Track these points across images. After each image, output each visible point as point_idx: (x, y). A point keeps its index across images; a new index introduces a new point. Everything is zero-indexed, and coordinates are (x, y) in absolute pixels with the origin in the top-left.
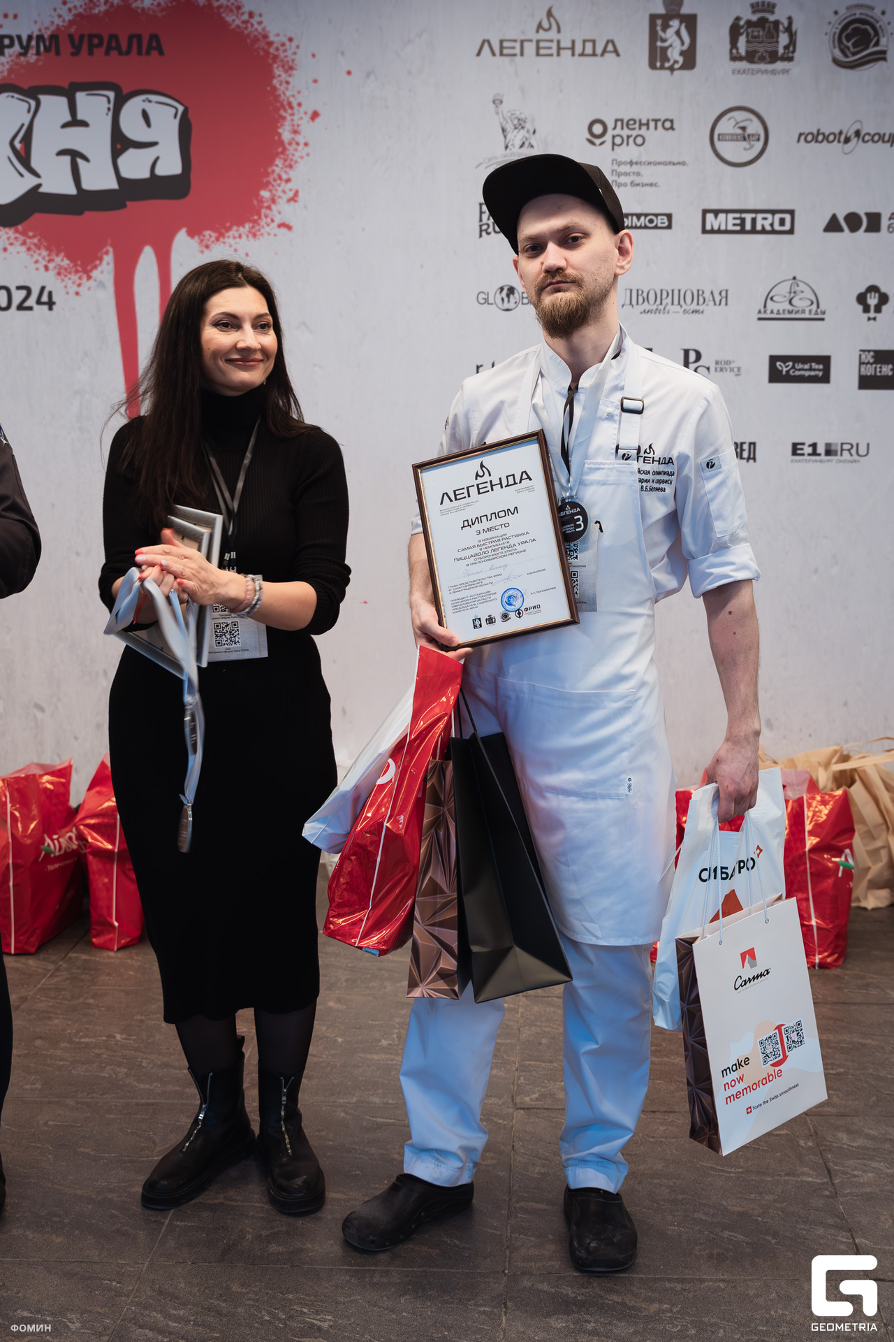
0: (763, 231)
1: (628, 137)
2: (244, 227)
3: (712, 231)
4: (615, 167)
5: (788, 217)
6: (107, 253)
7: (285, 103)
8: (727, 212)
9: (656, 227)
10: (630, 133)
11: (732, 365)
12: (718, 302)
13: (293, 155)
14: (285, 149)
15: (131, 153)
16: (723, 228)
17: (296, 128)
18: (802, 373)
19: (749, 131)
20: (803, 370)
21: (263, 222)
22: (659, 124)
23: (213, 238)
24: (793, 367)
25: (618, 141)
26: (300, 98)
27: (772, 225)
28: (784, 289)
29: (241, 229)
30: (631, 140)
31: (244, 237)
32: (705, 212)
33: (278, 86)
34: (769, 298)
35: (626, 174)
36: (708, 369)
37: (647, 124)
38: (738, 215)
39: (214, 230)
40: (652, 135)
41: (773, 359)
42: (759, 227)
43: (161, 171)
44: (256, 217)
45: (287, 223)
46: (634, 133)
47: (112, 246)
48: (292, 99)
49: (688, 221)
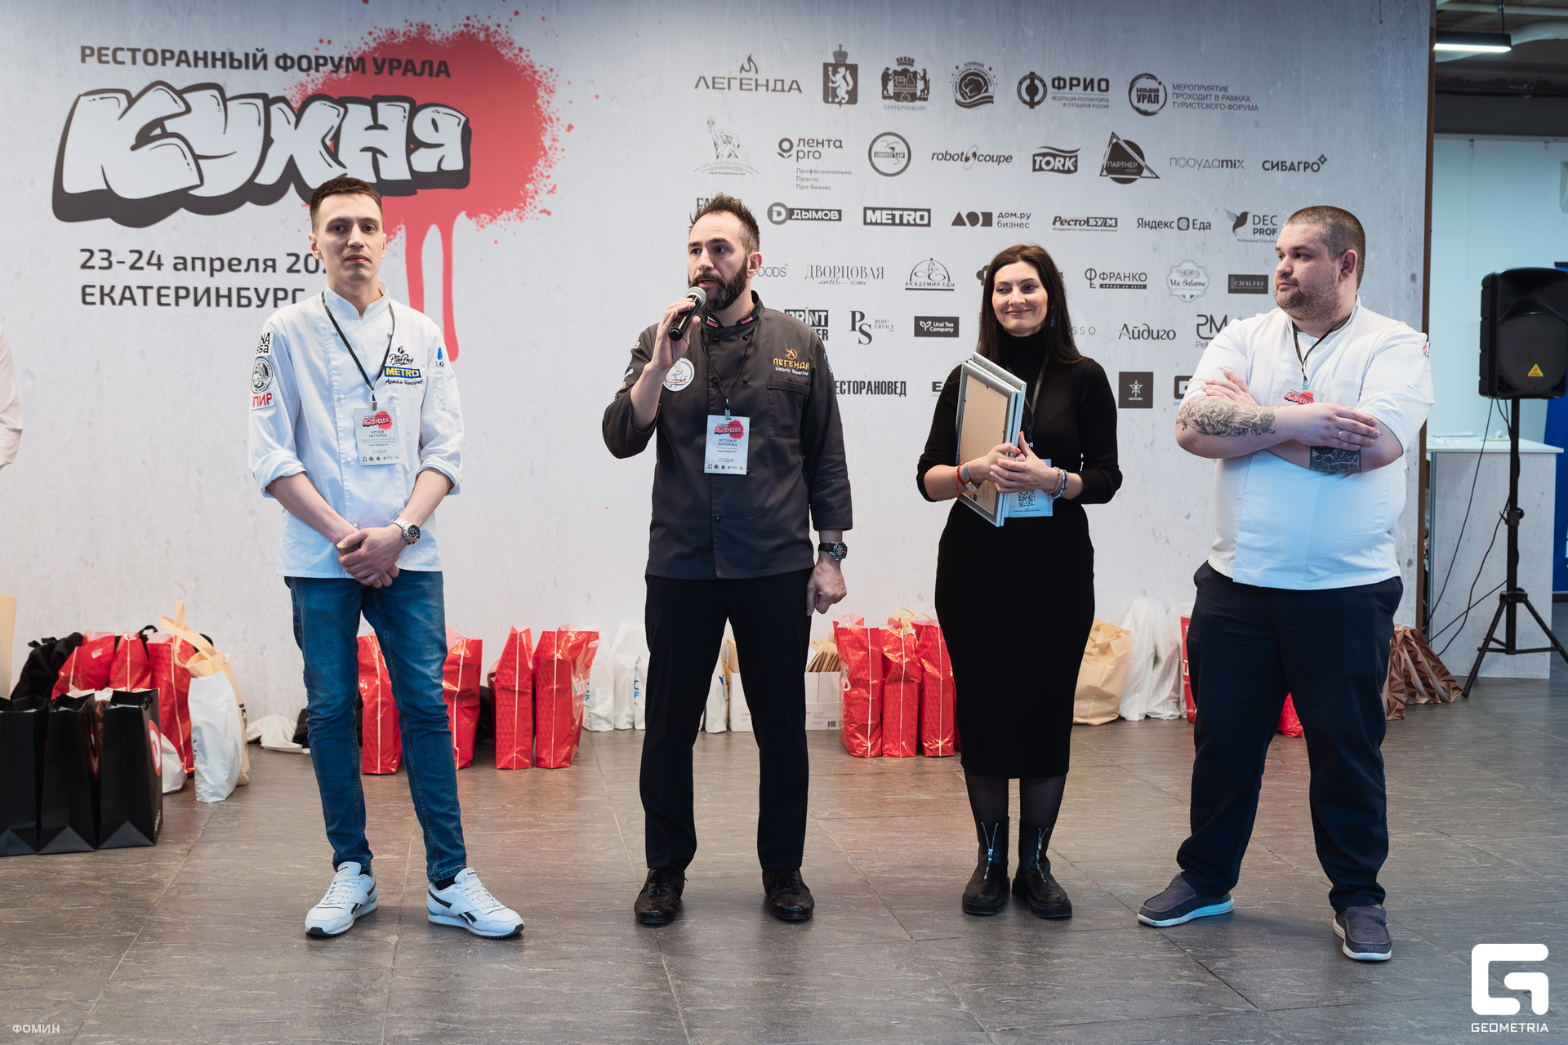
0: (909, 224)
1: (809, 152)
2: (512, 211)
3: (871, 223)
4: (800, 174)
5: (926, 214)
6: (400, 229)
7: (547, 118)
8: (882, 209)
9: (830, 219)
10: (810, 149)
11: (887, 324)
12: (876, 277)
13: (552, 157)
14: (546, 153)
15: (422, 151)
16: (879, 221)
17: (555, 137)
18: (939, 329)
19: (896, 151)
20: (939, 327)
21: (528, 209)
22: (832, 143)
23: (488, 220)
24: (932, 325)
25: (801, 155)
26: (558, 115)
27: (914, 220)
28: (924, 267)
29: (510, 213)
30: (811, 154)
31: (512, 219)
32: (866, 209)
33: (541, 104)
34: (914, 273)
35: (807, 180)
36: (870, 326)
37: (823, 143)
38: (890, 212)
39: (489, 214)
40: (825, 151)
41: (917, 319)
42: (905, 222)
43: (444, 167)
44: (522, 205)
45: (547, 209)
46: (813, 149)
47: (404, 224)
48: (552, 115)
49: (853, 216)
